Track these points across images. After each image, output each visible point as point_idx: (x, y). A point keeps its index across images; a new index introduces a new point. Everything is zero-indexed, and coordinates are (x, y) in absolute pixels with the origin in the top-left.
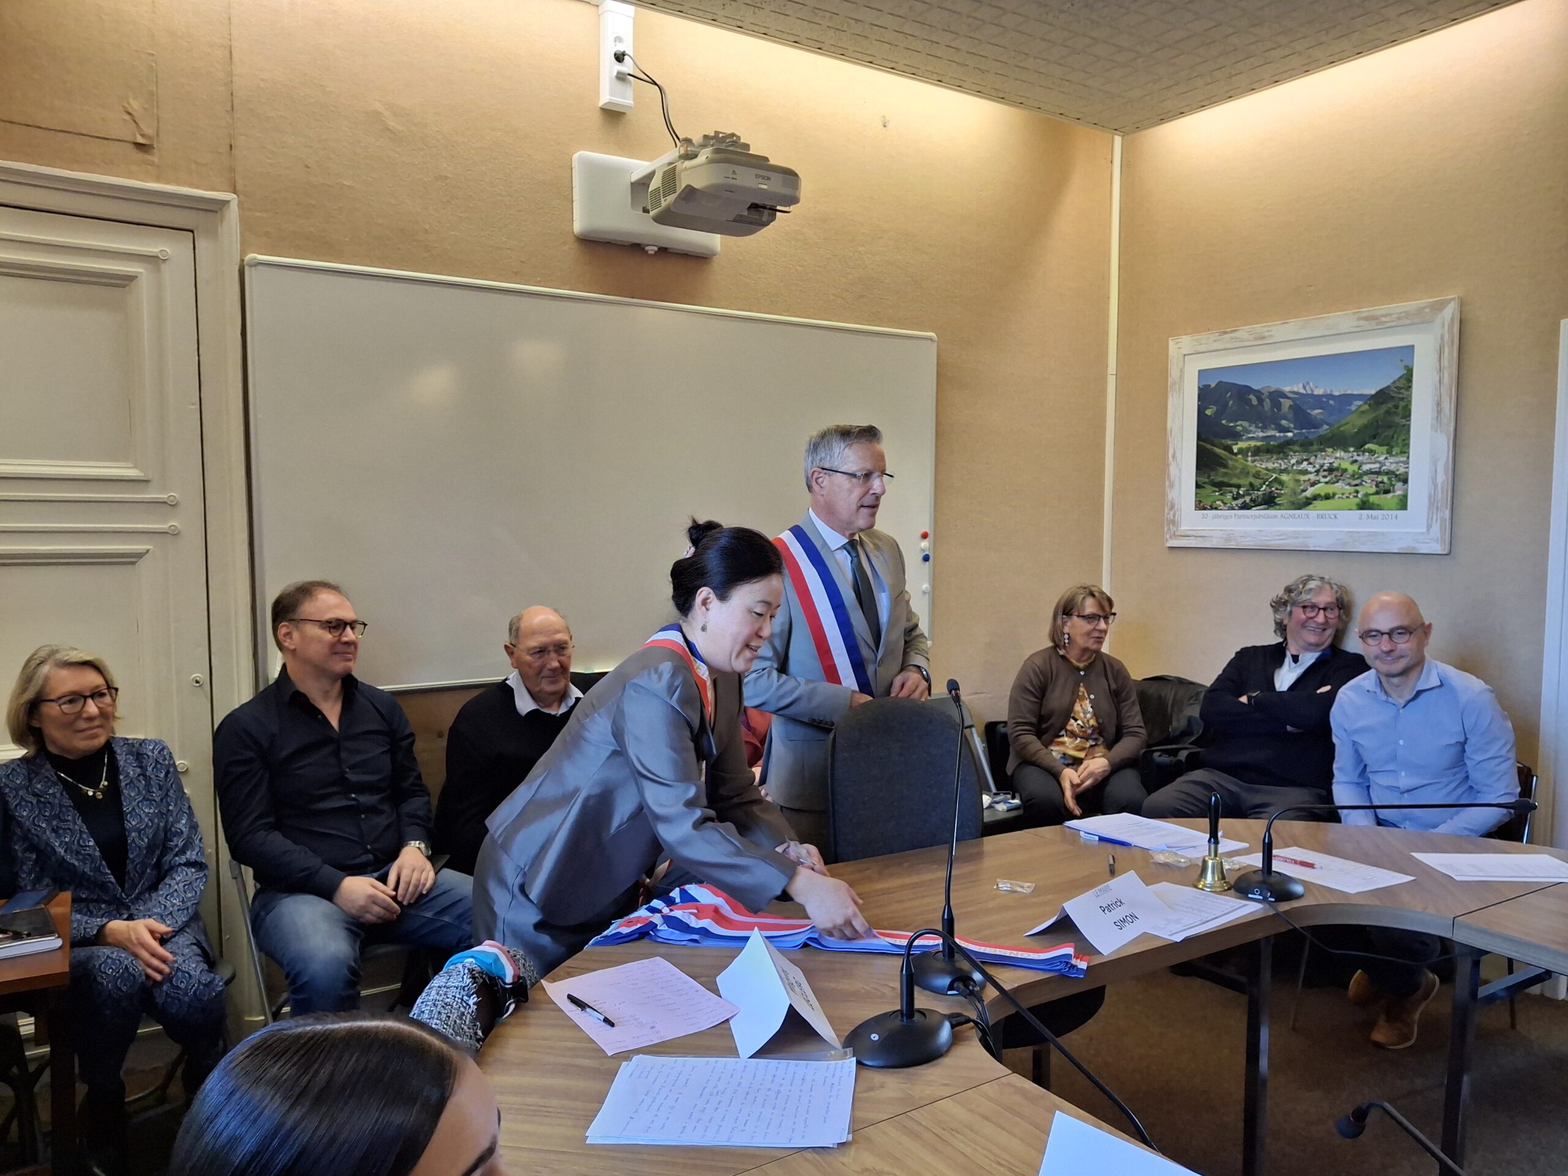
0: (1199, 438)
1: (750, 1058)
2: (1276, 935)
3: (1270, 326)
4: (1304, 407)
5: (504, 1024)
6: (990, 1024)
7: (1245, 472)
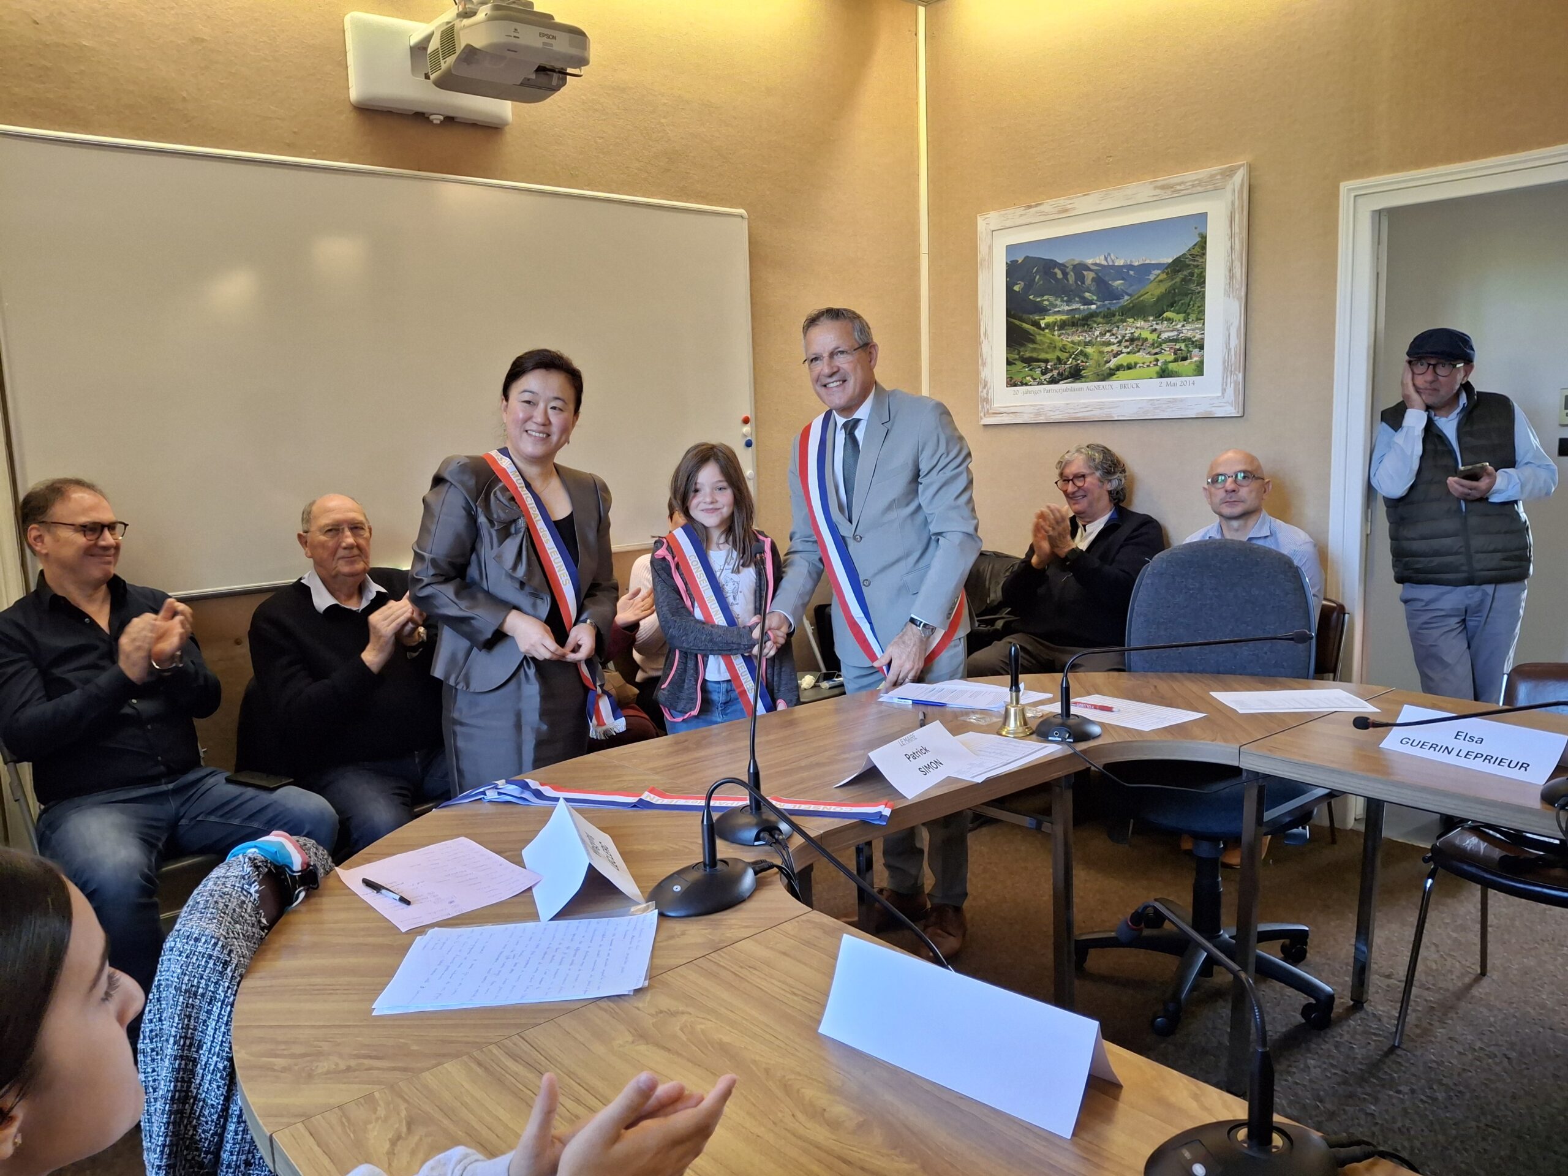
0: (1009, 314)
1: (551, 920)
2: (1076, 773)
3: (1073, 198)
4: (1107, 279)
5: (295, 911)
6: (796, 871)
7: (1052, 347)
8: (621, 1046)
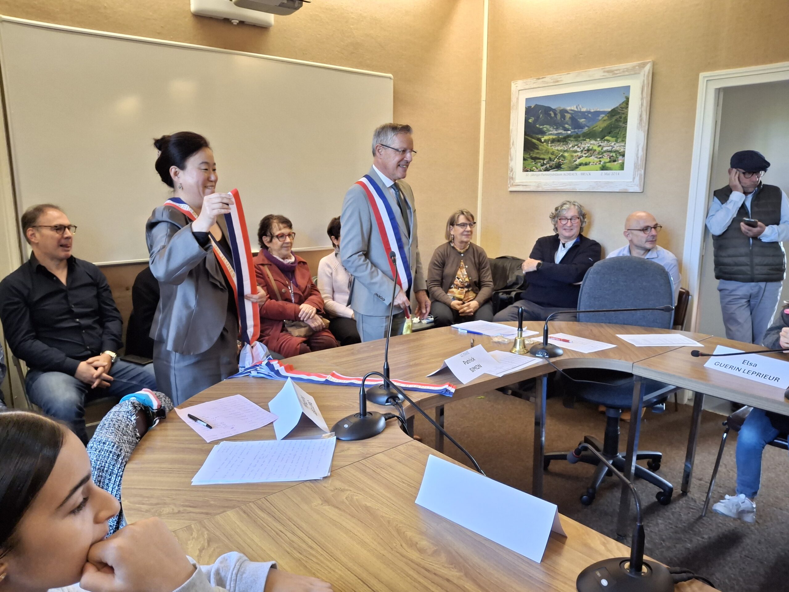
0: (525, 134)
1: (282, 439)
2: (549, 373)
3: (561, 75)
4: (576, 118)
5: (154, 430)
6: (406, 419)
7: (547, 152)
8: (316, 506)
